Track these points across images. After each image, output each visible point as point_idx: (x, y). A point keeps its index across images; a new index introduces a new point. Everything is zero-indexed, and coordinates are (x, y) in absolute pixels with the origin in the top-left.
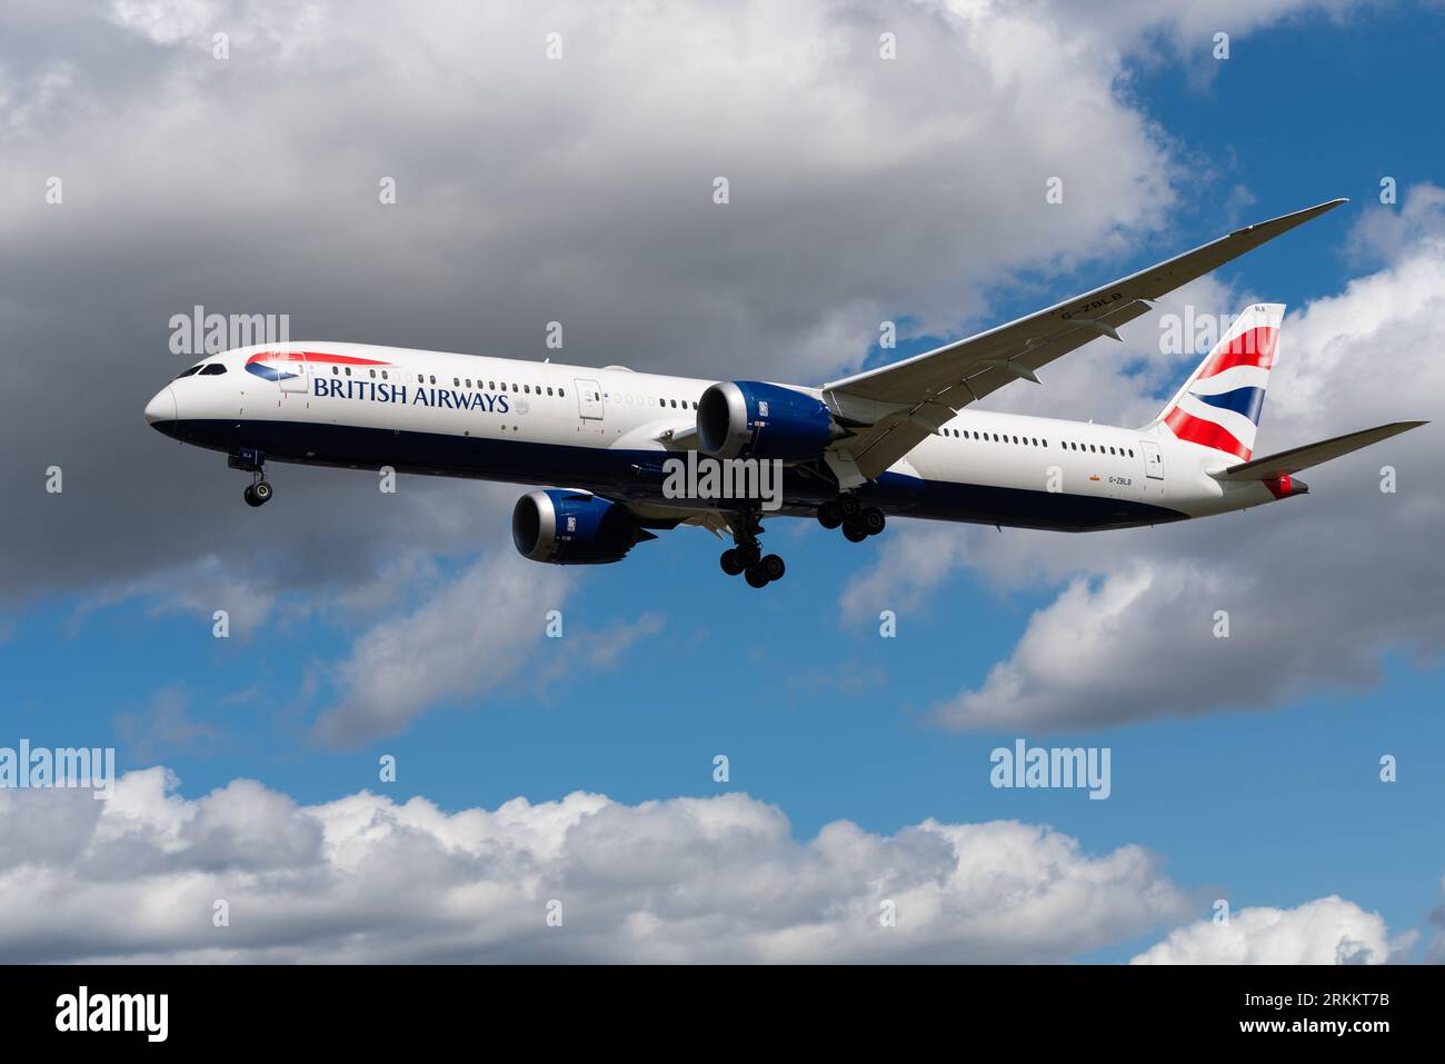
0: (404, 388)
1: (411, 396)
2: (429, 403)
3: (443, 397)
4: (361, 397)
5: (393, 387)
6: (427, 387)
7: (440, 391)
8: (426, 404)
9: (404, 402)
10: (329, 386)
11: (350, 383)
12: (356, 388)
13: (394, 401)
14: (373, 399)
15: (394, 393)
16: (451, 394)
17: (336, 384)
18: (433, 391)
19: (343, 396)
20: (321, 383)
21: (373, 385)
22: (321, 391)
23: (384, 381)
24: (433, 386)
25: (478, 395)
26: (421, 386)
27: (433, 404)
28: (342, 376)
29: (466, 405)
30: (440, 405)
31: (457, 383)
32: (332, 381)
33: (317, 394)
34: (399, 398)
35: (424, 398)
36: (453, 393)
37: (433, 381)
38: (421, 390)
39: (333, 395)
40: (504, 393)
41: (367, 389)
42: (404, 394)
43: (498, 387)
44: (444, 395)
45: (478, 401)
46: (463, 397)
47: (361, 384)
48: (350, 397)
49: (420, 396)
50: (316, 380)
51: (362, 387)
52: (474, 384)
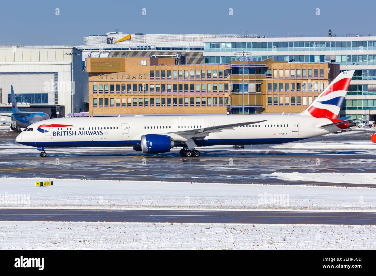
0: (75, 132)
1: (77, 133)
2: (82, 134)
3: (86, 133)
4: (65, 135)
5: (73, 132)
6: (81, 131)
7: (85, 132)
8: (81, 135)
9: (76, 135)
10: (56, 133)
12: (63, 133)
13: (73, 135)
14: (68, 135)
15: (73, 133)
16: (88, 132)
17: (58, 133)
18: (83, 132)
19: (60, 135)
20: (54, 133)
21: (68, 132)
22: (55, 135)
23: (70, 131)
24: (83, 130)
25: (95, 131)
26: (80, 130)
27: (83, 135)
28: (60, 131)
29: (92, 134)
30: (85, 135)
31: (89, 129)
32: (57, 132)
33: (54, 135)
34: (74, 134)
35: (81, 134)
36: (88, 131)
37: (83, 129)
38: (80, 132)
39: (57, 135)
40: (102, 130)
42: (75, 133)
43: (100, 128)
44: (86, 132)
45: (95, 133)
46: (91, 132)
47: (65, 132)
48: (62, 135)
49: (80, 133)
50: (53, 132)
51: (65, 133)
52: (94, 128)
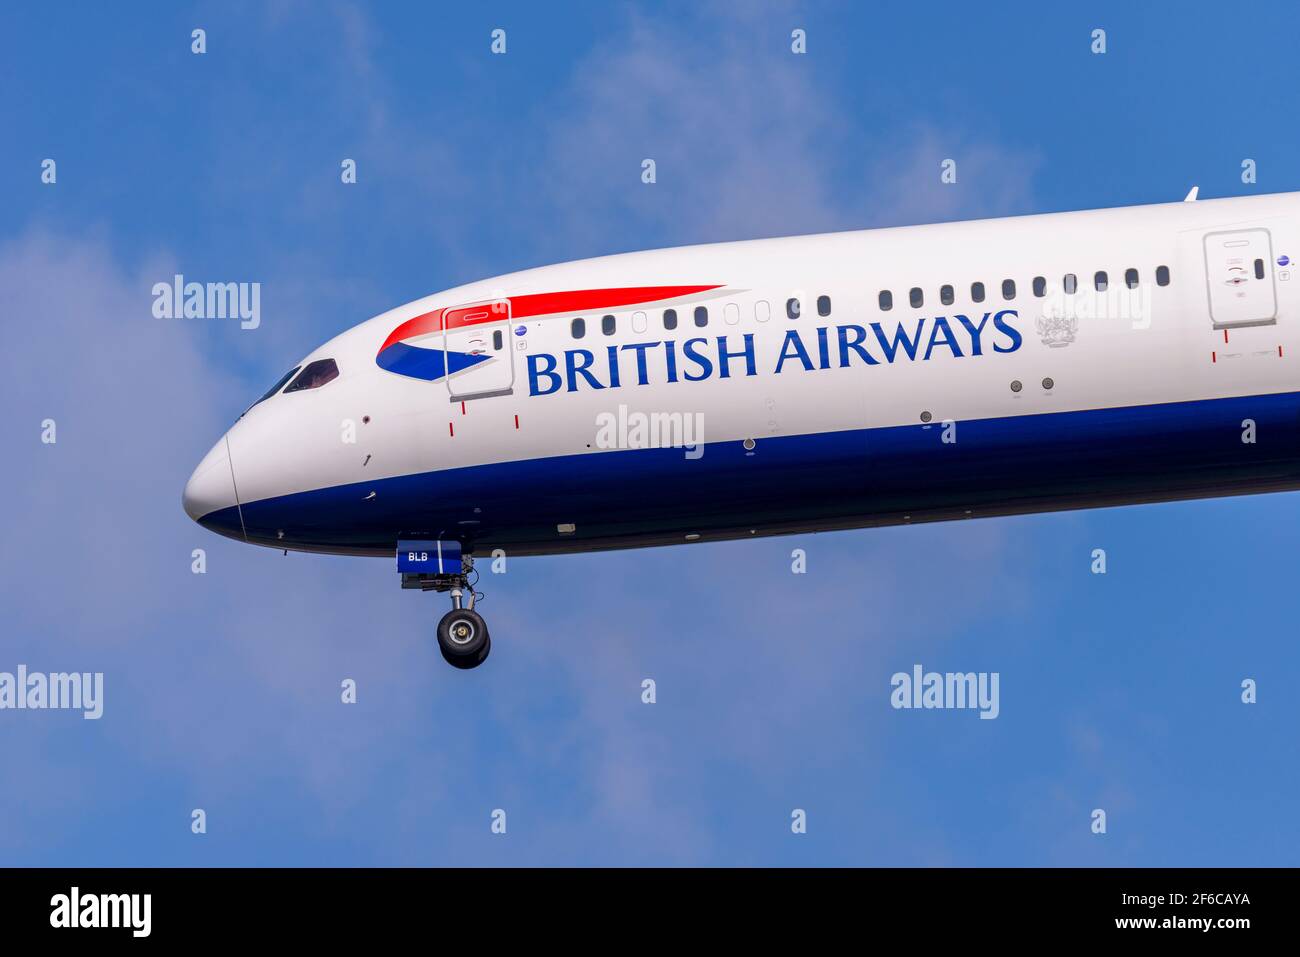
0: (749, 339)
1: (765, 356)
2: (814, 356)
3: (851, 344)
4: (643, 380)
5: (722, 341)
6: (808, 326)
7: (842, 330)
8: (808, 366)
9: (751, 371)
10: (561, 369)
11: (612, 351)
12: (628, 361)
13: (725, 373)
14: (672, 377)
15: (724, 356)
16: (870, 333)
17: (579, 360)
18: (822, 332)
19: (596, 385)
20: (542, 365)
21: (670, 345)
22: (545, 383)
23: (700, 332)
24: (823, 322)
25: (941, 322)
26: (792, 325)
27: (825, 364)
28: (595, 341)
29: (912, 355)
30: (845, 362)
31: (885, 300)
32: (570, 355)
33: (534, 391)
34: (738, 365)
35: (802, 353)
36: (876, 327)
37: (824, 306)
38: (792, 335)
39: (572, 387)
40: (1009, 305)
41: (656, 359)
42: (749, 353)
43: (994, 291)
44: (852, 335)
45: (941, 336)
46: (901, 335)
47: (641, 349)
48: (615, 382)
49: (792, 349)
50: (532, 360)
51: (642, 357)
52: (931, 297)
